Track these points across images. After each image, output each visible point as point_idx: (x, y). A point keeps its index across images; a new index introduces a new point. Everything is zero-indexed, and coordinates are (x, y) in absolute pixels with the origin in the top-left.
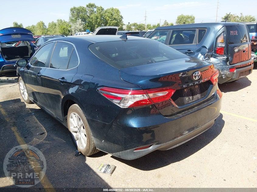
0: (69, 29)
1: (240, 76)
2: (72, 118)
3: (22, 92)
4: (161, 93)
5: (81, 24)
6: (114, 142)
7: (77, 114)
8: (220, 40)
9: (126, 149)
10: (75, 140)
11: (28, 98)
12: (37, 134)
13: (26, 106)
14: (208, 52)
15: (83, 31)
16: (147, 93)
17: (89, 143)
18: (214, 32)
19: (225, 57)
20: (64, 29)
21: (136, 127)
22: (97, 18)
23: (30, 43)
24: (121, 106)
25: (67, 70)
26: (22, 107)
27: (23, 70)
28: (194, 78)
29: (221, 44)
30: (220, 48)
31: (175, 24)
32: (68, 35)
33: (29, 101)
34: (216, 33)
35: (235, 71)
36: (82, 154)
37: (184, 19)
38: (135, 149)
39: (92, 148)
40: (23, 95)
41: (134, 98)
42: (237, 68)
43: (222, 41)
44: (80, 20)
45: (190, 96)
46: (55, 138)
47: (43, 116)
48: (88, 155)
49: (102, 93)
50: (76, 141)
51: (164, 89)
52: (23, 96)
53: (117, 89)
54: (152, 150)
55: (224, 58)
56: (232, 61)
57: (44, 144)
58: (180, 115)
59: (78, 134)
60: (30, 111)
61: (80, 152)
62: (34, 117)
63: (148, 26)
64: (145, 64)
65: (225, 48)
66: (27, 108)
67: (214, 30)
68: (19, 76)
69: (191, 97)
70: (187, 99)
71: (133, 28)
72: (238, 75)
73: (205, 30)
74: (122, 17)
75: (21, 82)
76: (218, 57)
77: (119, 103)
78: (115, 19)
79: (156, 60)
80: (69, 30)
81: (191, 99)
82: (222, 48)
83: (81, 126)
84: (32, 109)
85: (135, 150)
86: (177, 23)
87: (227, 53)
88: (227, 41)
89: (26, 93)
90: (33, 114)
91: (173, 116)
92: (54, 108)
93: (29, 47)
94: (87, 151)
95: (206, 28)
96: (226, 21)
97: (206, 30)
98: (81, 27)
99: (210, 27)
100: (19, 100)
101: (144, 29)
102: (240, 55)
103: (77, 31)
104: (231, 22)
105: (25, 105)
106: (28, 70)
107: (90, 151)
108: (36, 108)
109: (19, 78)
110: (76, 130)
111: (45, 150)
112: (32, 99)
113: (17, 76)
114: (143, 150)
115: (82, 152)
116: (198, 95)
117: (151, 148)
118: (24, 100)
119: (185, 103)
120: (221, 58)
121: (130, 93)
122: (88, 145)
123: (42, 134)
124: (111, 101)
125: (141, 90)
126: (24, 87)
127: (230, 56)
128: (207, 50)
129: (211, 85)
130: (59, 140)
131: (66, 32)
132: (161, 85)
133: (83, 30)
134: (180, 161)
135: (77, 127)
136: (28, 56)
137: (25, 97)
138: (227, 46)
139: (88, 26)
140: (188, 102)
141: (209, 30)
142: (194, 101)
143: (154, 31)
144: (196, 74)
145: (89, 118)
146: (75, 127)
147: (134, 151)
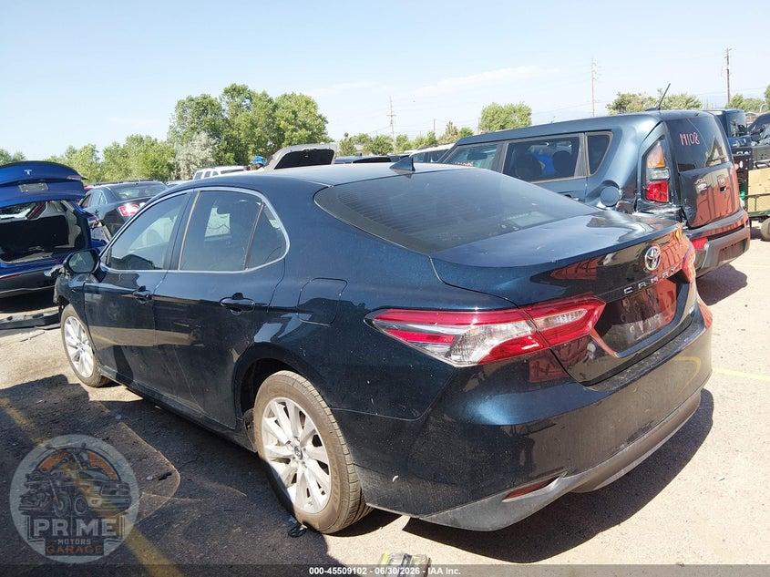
0: (171, 162)
1: (720, 259)
2: (271, 414)
3: (72, 352)
4: (568, 315)
5: (206, 146)
6: (436, 479)
7: (291, 404)
8: (655, 160)
9: (476, 495)
10: (283, 485)
11: (95, 370)
12: (148, 478)
13: (90, 395)
14: (623, 198)
15: (212, 165)
16: (528, 317)
17: (342, 488)
18: (635, 140)
19: (674, 209)
20: (154, 162)
21: (506, 423)
22: (254, 125)
23: (74, 206)
24: (455, 361)
25: (247, 270)
26: (76, 398)
27: (80, 284)
28: (647, 265)
29: (657, 170)
30: (657, 182)
31: (476, 132)
32: (167, 178)
33: (97, 381)
34: (639, 141)
35: (707, 246)
36: (310, 528)
37: (502, 116)
38: (506, 492)
39: (350, 502)
40: (75, 363)
41: (491, 334)
42: (710, 238)
43: (660, 163)
44: (204, 135)
45: (637, 320)
46: (209, 485)
47: (153, 422)
48: (336, 528)
49: (384, 327)
50: (285, 488)
51: (575, 301)
52: (77, 367)
53: (438, 313)
54: (560, 493)
55: (669, 210)
56: (693, 219)
57: (179, 506)
58: (622, 378)
59: (292, 464)
60: (107, 411)
61: (305, 523)
62: (124, 426)
63: (399, 139)
64: (493, 236)
65: (671, 183)
66: (95, 402)
67: (632, 135)
68: (63, 302)
69: (640, 324)
70: (631, 328)
71: (359, 147)
72: (716, 255)
73: (607, 138)
74: (324, 120)
75: (69, 323)
76: (652, 208)
77: (448, 355)
78: (304, 125)
79: (520, 223)
80: (169, 165)
81: (642, 329)
82: (661, 185)
83: (307, 438)
84: (111, 405)
85: (508, 497)
86: (480, 127)
87: (677, 198)
88: (674, 162)
89: (88, 357)
90: (119, 417)
91: (606, 385)
92: (198, 392)
93: (71, 218)
94: (332, 515)
95: (610, 130)
96: (659, 109)
97: (611, 135)
98: (207, 153)
99: (622, 126)
100: (60, 380)
101: (391, 149)
102: (711, 202)
103: (195, 167)
104: (676, 110)
105: (86, 394)
106: (100, 282)
107: (345, 515)
108: (122, 400)
109: (61, 310)
110: (287, 451)
111: (187, 526)
112: (110, 372)
113: (54, 305)
114: (531, 495)
115: (312, 523)
116: (657, 315)
117: (553, 485)
118: (81, 378)
119: (629, 343)
120: (663, 211)
121: (475, 321)
122: (338, 497)
123: (164, 477)
124: (418, 348)
125: (514, 308)
126: (79, 338)
127: (687, 204)
128: (620, 191)
129: (684, 286)
130: (224, 490)
131: (162, 170)
132: (563, 290)
133: (213, 160)
134: (622, 524)
135: (289, 442)
136: (67, 246)
137: (84, 367)
138: (676, 176)
139: (226, 151)
140: (636, 338)
141: (619, 134)
142: (648, 336)
143: (453, 149)
144: (649, 253)
145: (344, 408)
146: (285, 442)
147: (505, 501)
